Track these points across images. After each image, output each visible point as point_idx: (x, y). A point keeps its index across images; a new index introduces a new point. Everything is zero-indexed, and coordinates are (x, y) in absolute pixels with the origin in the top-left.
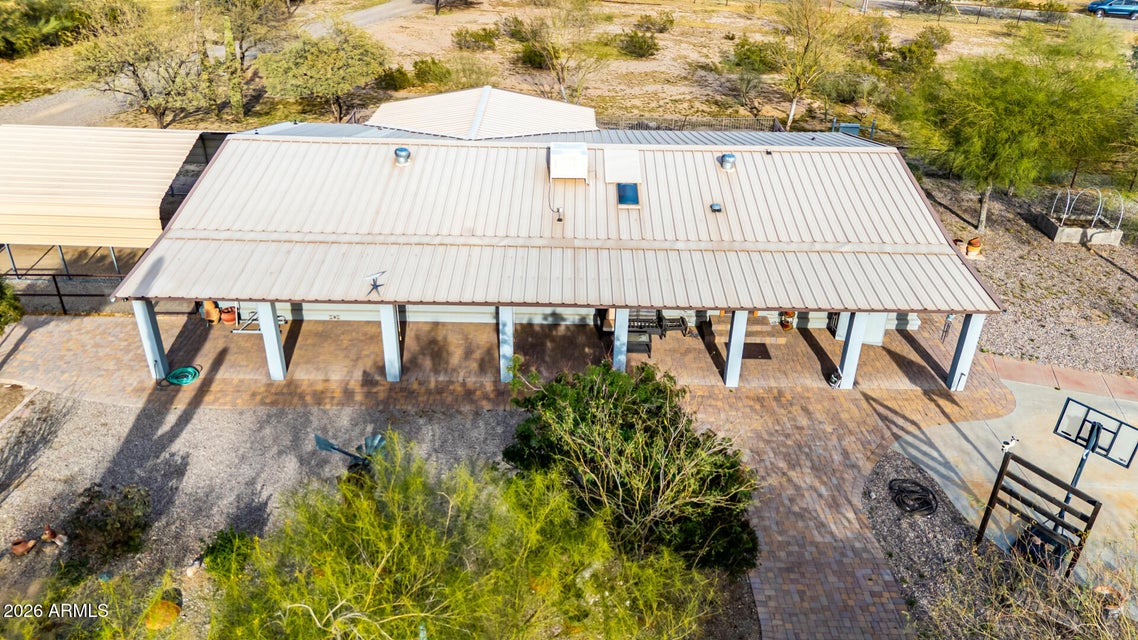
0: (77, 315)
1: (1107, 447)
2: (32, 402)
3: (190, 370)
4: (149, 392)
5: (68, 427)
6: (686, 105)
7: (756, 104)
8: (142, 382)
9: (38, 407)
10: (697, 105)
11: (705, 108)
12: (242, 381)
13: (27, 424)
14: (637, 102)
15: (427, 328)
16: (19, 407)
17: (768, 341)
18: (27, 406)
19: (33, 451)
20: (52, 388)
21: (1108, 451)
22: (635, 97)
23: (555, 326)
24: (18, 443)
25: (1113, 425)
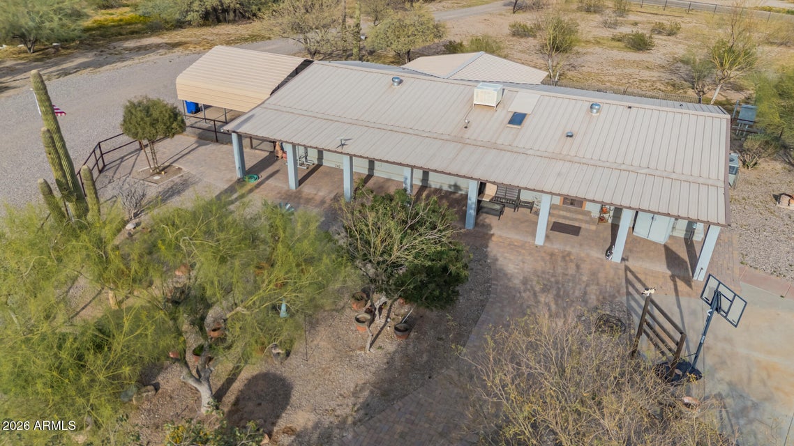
0: (222, 143)
1: (726, 311)
2: (182, 176)
3: (255, 176)
4: (232, 182)
5: (191, 189)
6: (648, 84)
7: (705, 89)
8: (232, 177)
9: (184, 178)
10: (658, 85)
11: (663, 87)
12: (276, 186)
13: (176, 184)
14: (613, 79)
15: (382, 181)
16: (176, 177)
17: (583, 226)
18: (179, 177)
19: (171, 196)
20: (193, 173)
21: (727, 313)
22: (613, 74)
23: (454, 193)
24: (168, 191)
25: (730, 296)
